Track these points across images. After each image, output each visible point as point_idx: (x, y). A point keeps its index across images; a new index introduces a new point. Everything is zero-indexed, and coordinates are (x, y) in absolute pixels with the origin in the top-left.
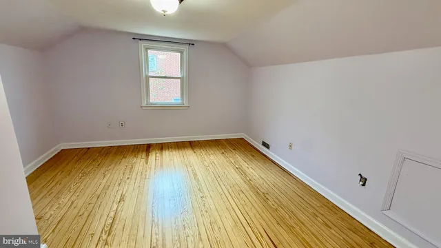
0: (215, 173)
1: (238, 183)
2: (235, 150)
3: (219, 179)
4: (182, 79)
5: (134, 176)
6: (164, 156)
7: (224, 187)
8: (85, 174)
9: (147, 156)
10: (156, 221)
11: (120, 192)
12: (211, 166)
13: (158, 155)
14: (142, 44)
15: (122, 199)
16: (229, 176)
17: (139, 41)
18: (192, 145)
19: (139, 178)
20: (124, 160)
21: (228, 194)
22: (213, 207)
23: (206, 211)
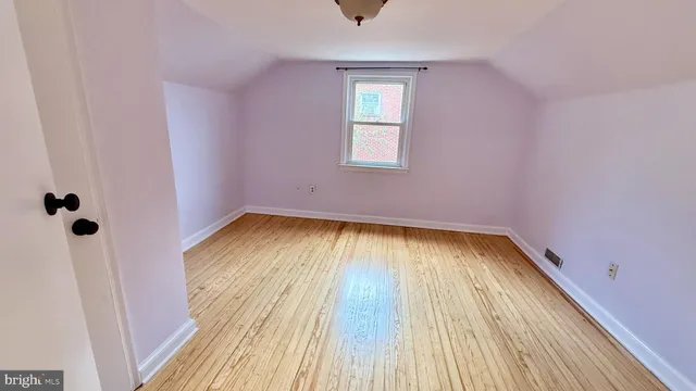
0: (432, 288)
1: (470, 316)
2: (482, 255)
3: (435, 299)
4: (402, 126)
5: (310, 264)
6: (359, 243)
7: (439, 316)
8: (258, 248)
9: (337, 238)
10: (318, 336)
11: (287, 281)
12: (428, 274)
13: (351, 240)
14: (349, 76)
15: (288, 290)
16: (455, 298)
17: (345, 72)
18: (407, 233)
19: (316, 266)
20: (306, 238)
21: (443, 330)
22: (409, 344)
23: (396, 348)
